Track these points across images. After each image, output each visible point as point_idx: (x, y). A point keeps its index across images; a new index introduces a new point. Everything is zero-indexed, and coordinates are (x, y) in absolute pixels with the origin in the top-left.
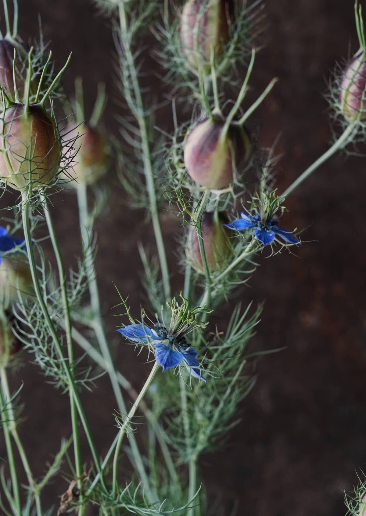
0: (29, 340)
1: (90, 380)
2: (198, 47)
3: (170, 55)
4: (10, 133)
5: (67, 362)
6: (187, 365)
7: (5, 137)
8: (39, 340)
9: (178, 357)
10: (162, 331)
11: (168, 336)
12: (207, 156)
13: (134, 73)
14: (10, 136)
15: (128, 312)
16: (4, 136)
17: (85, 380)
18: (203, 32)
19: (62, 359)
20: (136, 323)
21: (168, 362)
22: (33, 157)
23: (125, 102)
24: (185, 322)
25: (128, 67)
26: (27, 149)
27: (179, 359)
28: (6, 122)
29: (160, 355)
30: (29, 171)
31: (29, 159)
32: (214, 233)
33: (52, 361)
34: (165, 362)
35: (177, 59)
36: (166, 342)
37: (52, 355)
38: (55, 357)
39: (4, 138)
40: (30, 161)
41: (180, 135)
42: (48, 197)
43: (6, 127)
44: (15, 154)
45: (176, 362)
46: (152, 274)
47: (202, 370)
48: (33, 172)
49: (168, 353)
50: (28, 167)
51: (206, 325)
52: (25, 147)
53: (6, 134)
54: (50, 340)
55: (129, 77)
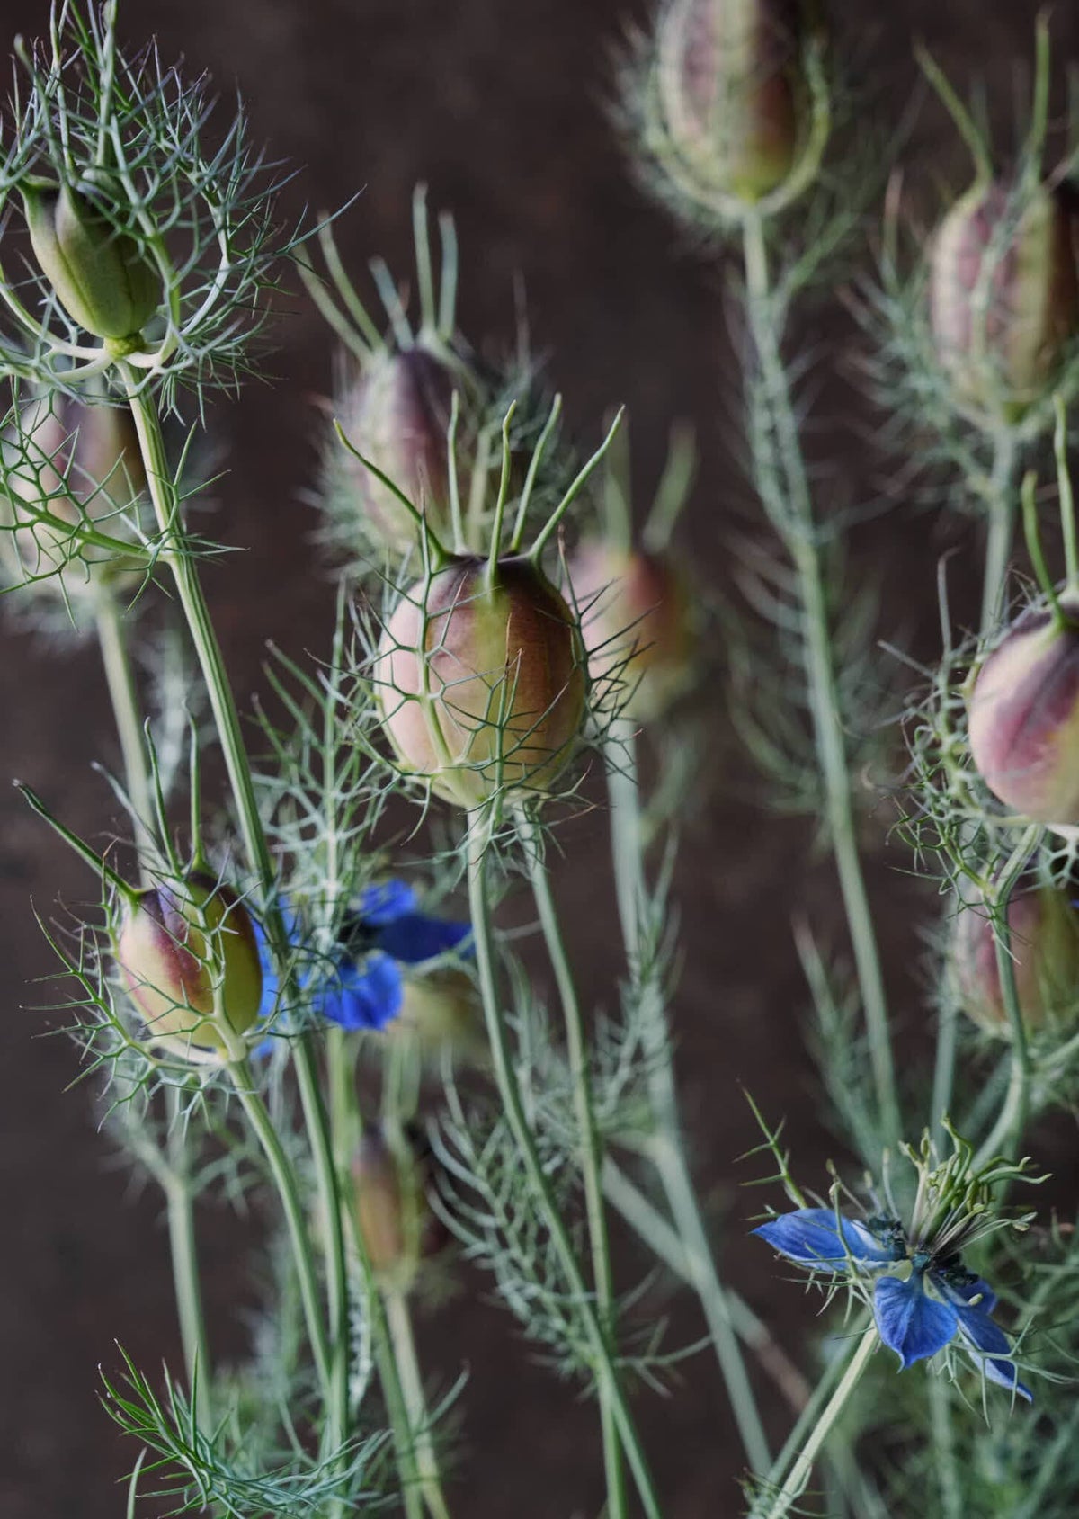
0: (480, 1232)
1: (664, 1361)
2: (987, 350)
3: (900, 367)
4: (442, 648)
5: (593, 1305)
6: (973, 1348)
7: (428, 660)
8: (511, 1234)
9: (943, 1319)
10: (892, 1237)
11: (909, 1250)
12: (1044, 734)
13: (788, 423)
14: (444, 655)
15: (784, 1172)
16: (427, 655)
17: (649, 1359)
18: (1002, 304)
19: (578, 1296)
20: (811, 1204)
21: (914, 1336)
22: (510, 718)
23: (756, 500)
24: (961, 1210)
25: (770, 405)
26: (492, 692)
27: (947, 1326)
28: (432, 615)
29: (888, 1315)
30: (497, 757)
31: (498, 724)
32: (1040, 918)
33: (548, 1298)
34: (902, 1338)
35: (919, 382)
36: (902, 1270)
37: (550, 1280)
38: (560, 1288)
39: (425, 661)
40: (502, 729)
41: (959, 665)
42: (551, 828)
43: (432, 629)
44: (454, 709)
45: (935, 1336)
46: (840, 1016)
47: (1020, 1368)
48: (507, 760)
49: (911, 1306)
50: (493, 743)
51: (1028, 1222)
52: (486, 686)
53: (431, 649)
54: (543, 1235)
55: (773, 433)
